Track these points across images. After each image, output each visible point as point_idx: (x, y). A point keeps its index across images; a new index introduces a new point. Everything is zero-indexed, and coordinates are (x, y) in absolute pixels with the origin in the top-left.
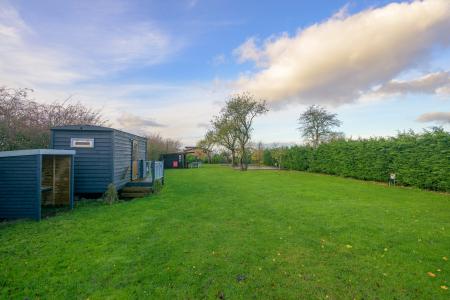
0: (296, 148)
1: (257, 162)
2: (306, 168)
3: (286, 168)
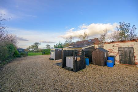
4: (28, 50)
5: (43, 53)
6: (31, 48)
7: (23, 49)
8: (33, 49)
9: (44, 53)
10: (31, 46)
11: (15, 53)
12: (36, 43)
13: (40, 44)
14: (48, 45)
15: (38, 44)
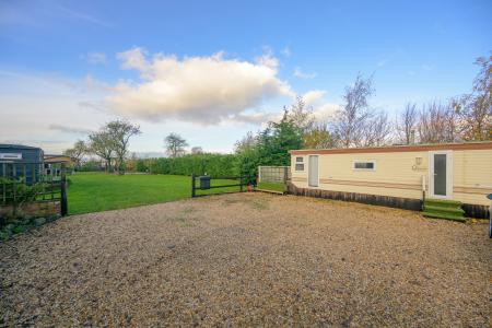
0: (162, 160)
1: (131, 169)
2: (168, 173)
3: (155, 173)
4: (74, 160)
6: (87, 151)
8: (97, 158)
10: (88, 142)
12: (114, 126)
13: (136, 131)
14: (174, 141)
15: (127, 128)
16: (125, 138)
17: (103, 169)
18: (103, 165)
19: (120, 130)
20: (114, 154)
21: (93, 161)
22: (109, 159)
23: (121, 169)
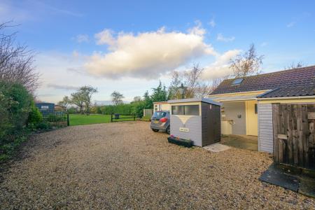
1: (94, 112)
4: (63, 107)
5: (114, 117)
6: (70, 102)
7: (51, 105)
9: (117, 117)
10: (70, 98)
11: (32, 117)
12: (84, 89)
13: (95, 91)
14: (116, 95)
15: (90, 89)
16: (89, 95)
17: (78, 113)
18: (79, 110)
19: (87, 91)
20: (84, 104)
21: (73, 108)
22: (81, 106)
23: (88, 112)
